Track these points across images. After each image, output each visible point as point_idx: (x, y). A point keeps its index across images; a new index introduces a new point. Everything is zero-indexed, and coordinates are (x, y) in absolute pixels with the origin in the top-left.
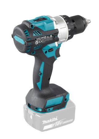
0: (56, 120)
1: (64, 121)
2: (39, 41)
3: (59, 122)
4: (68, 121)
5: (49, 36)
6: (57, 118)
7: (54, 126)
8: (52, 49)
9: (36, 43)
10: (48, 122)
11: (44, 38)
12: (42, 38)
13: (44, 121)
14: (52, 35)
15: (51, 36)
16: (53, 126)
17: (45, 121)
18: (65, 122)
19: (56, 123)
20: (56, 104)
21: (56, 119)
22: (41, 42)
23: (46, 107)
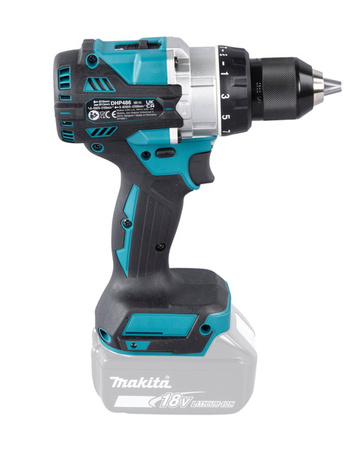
0: (166, 386)
1: (197, 398)
2: (105, 110)
3: (179, 396)
4: (212, 404)
5: (144, 103)
6: (167, 382)
7: (158, 403)
8: (171, 149)
9: (92, 116)
10: (134, 386)
11: (122, 105)
12: (115, 103)
13: (117, 379)
14: (155, 102)
15: (150, 104)
16: (153, 403)
17: (121, 380)
18: (200, 404)
19: (167, 397)
20: (166, 333)
21: (165, 384)
22: (109, 115)
23: (124, 334)
